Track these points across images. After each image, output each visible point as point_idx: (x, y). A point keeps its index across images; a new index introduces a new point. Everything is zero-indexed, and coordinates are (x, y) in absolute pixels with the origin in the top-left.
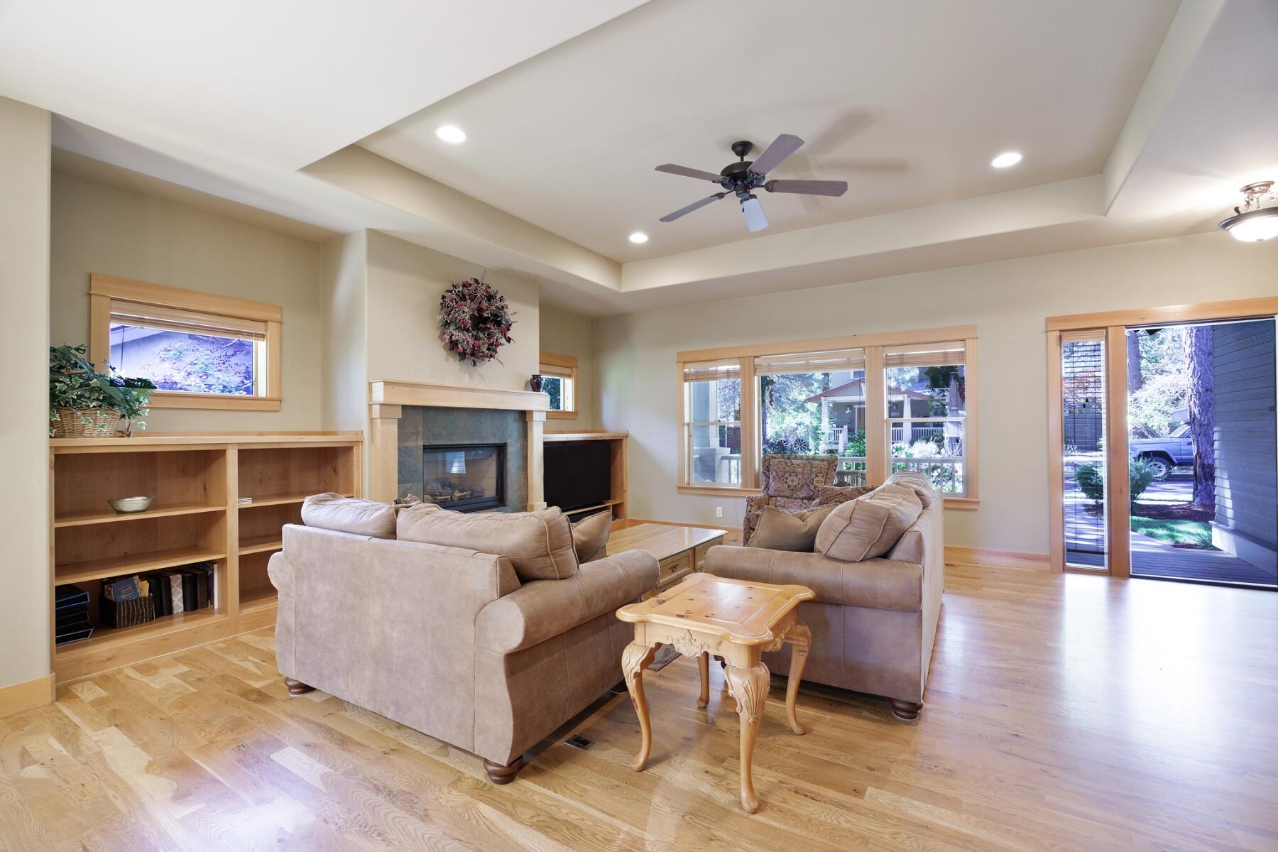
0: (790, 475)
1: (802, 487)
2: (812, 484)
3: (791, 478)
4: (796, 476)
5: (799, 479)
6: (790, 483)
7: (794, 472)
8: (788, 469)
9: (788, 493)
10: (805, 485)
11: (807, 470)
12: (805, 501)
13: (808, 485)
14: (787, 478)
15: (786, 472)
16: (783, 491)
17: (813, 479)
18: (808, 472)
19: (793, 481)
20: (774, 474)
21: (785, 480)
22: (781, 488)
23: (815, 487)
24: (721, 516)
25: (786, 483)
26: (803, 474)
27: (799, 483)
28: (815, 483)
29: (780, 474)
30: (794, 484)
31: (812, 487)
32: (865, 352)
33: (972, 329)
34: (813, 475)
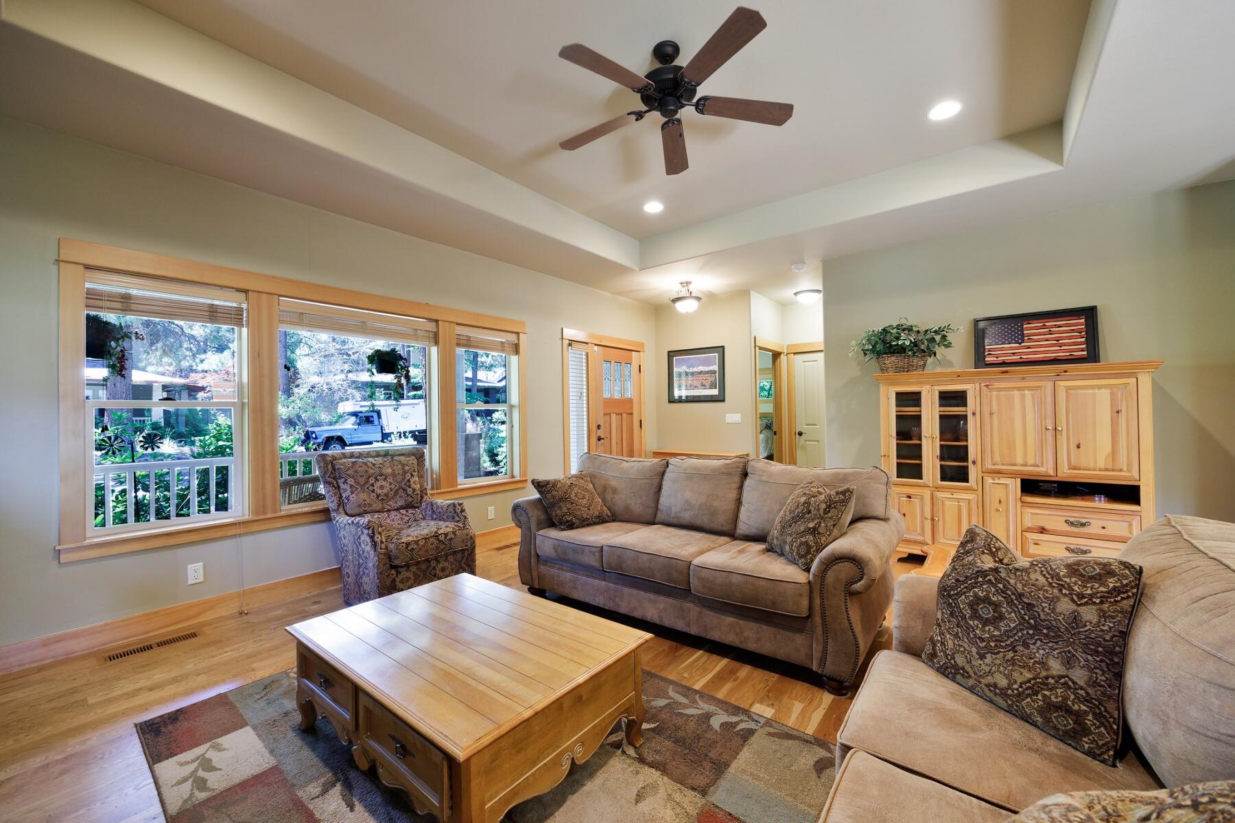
0: (377, 480)
1: (396, 493)
2: (409, 487)
3: (378, 484)
4: (385, 479)
5: (391, 484)
6: (379, 491)
7: (381, 475)
8: (372, 471)
9: (378, 506)
11: (398, 469)
12: (403, 512)
13: (404, 490)
14: (372, 485)
15: (370, 477)
16: (370, 505)
17: (409, 481)
18: (401, 472)
19: (382, 487)
21: (371, 488)
22: (368, 501)
23: (414, 490)
24: (202, 580)
25: (373, 491)
26: (394, 475)
27: (391, 489)
28: (413, 486)
29: (362, 480)
30: (385, 491)
31: (410, 491)
32: (437, 326)
33: (522, 324)
34: (408, 476)
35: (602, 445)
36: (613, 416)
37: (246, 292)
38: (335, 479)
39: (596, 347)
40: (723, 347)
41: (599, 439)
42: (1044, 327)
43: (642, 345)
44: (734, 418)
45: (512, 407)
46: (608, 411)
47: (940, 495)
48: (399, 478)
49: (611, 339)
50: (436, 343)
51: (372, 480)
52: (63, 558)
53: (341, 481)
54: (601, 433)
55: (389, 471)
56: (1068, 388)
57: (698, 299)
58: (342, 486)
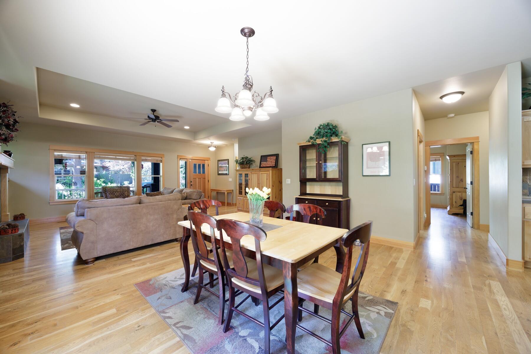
1: (120, 196)
7: (117, 191)
8: (114, 190)
10: (122, 195)
11: (122, 190)
13: (123, 195)
19: (117, 194)
20: (109, 192)
23: (125, 195)
26: (120, 191)
28: (125, 194)
30: (118, 195)
31: (124, 195)
32: (136, 157)
33: (163, 155)
34: (124, 192)
35: (192, 187)
36: (197, 179)
37: (87, 152)
38: (105, 192)
39: (190, 160)
40: (228, 159)
41: (191, 185)
42: (270, 158)
43: (210, 158)
44: (230, 180)
45: (161, 176)
46: (195, 177)
47: (244, 198)
48: (122, 192)
49: (196, 157)
50: (136, 161)
51: (114, 192)
52: (50, 204)
53: (107, 192)
54: (191, 183)
55: (119, 190)
56: (261, 174)
57: (215, 147)
58: (107, 193)
